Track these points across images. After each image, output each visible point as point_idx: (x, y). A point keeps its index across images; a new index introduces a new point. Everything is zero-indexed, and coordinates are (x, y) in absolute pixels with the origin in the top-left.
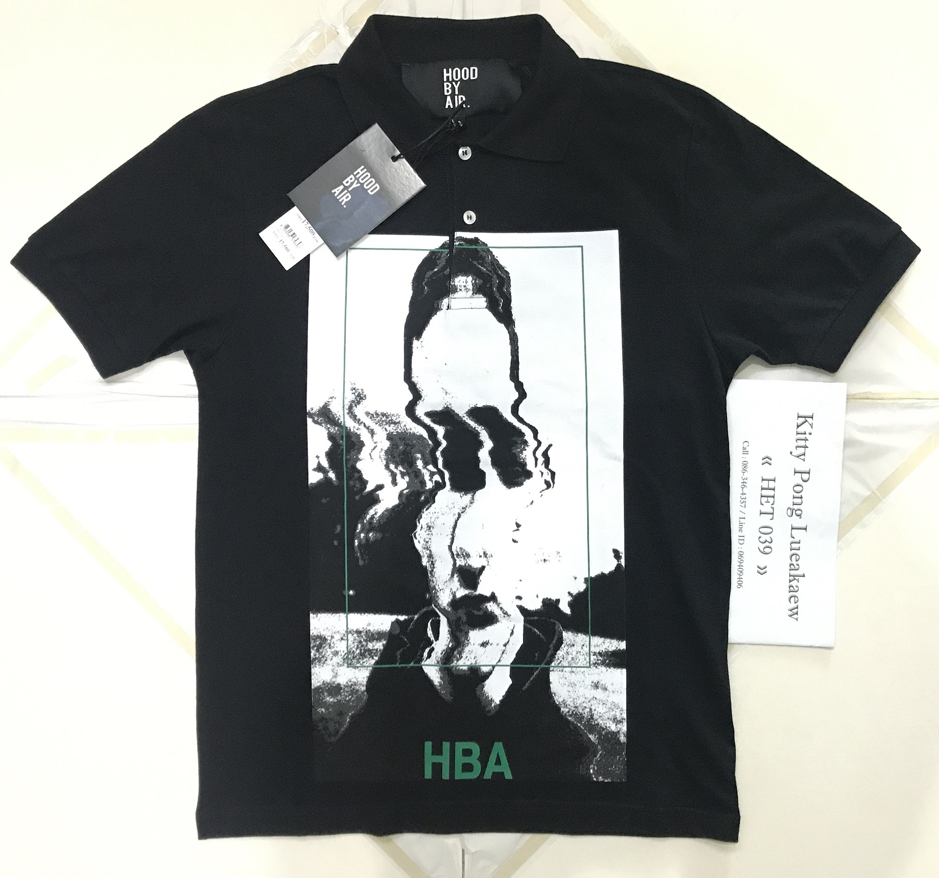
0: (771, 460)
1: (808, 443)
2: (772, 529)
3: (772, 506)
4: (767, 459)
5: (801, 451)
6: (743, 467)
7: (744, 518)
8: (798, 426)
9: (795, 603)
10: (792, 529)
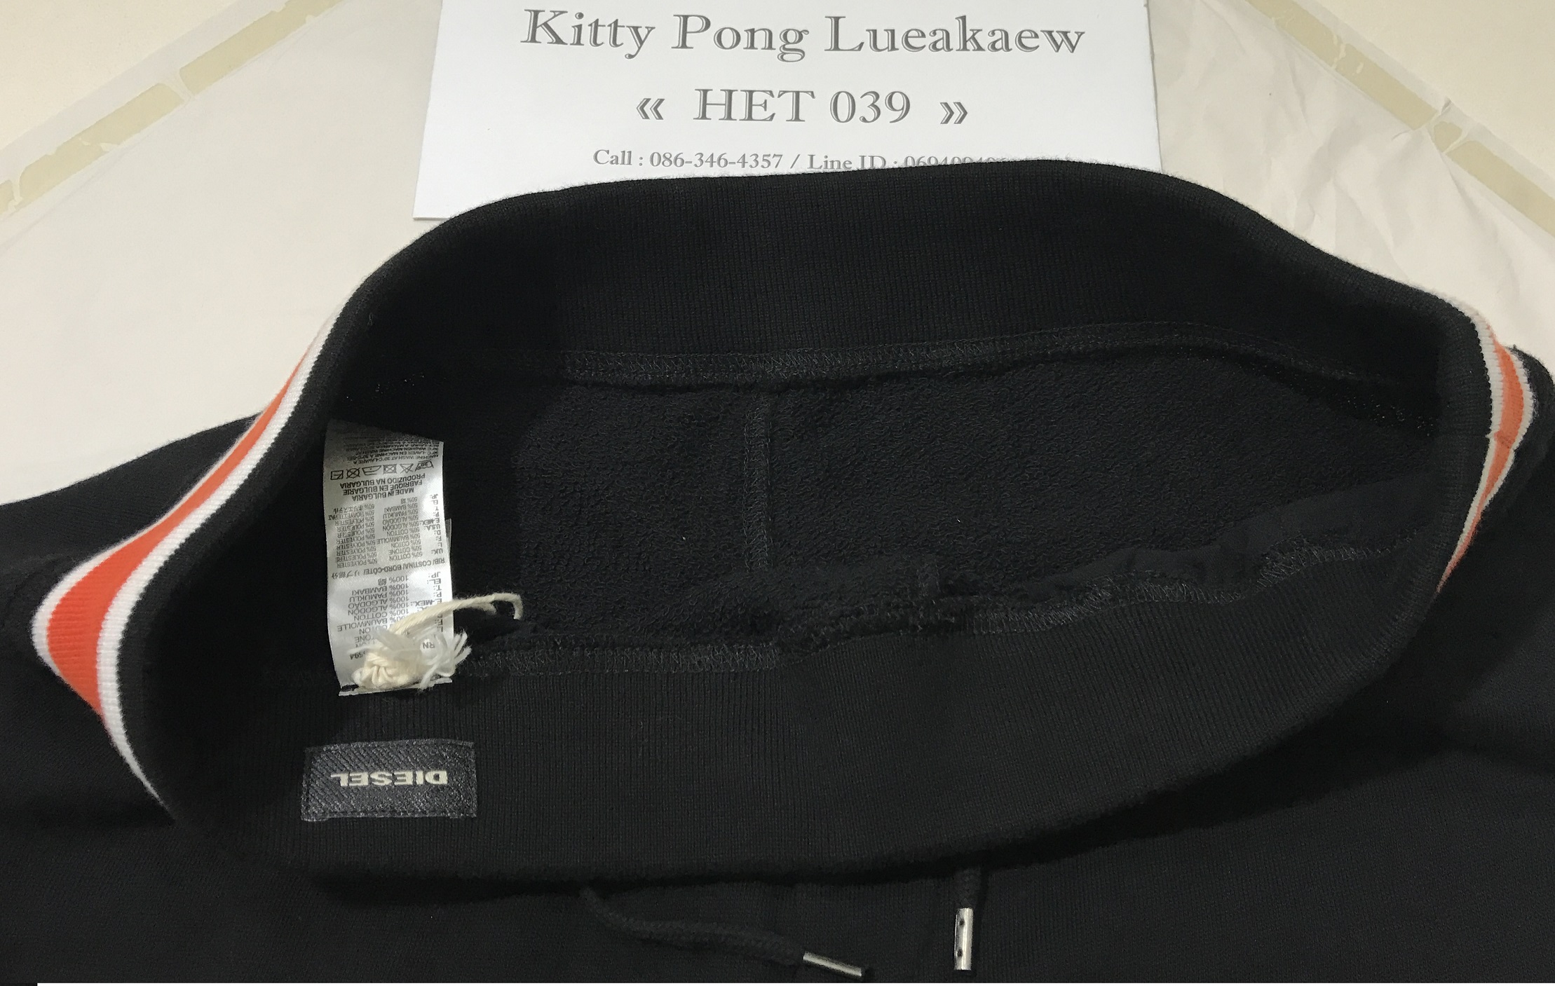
0: (648, 100)
1: (606, 20)
2: (839, 93)
3: (776, 94)
4: (647, 109)
5: (625, 35)
6: (667, 163)
7: (812, 157)
8: (559, 41)
9: (1036, 36)
10: (836, 48)
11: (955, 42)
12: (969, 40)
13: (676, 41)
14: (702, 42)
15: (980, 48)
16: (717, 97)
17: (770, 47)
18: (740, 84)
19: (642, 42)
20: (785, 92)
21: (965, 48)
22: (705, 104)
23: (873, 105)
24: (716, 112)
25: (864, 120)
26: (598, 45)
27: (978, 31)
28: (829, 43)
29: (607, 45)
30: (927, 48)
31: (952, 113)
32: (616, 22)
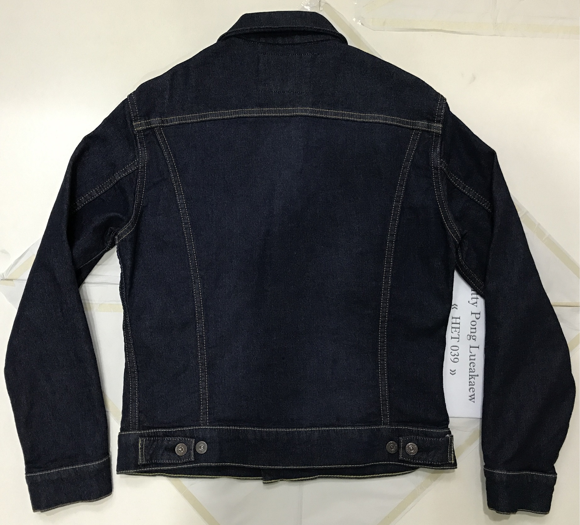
2: (458, 347)
3: (458, 334)
5: (475, 301)
9: (473, 392)
10: (470, 347)
11: (471, 374)
12: (472, 377)
13: (473, 312)
14: (473, 317)
15: (470, 379)
16: (458, 321)
17: (471, 333)
18: (461, 326)
19: (473, 304)
20: (459, 336)
21: (470, 376)
22: (456, 318)
23: (455, 355)
24: (454, 320)
25: (451, 353)
26: (472, 295)
27: (474, 379)
28: (472, 345)
29: (471, 297)
30: (470, 367)
31: (453, 372)
32: (478, 298)
